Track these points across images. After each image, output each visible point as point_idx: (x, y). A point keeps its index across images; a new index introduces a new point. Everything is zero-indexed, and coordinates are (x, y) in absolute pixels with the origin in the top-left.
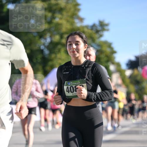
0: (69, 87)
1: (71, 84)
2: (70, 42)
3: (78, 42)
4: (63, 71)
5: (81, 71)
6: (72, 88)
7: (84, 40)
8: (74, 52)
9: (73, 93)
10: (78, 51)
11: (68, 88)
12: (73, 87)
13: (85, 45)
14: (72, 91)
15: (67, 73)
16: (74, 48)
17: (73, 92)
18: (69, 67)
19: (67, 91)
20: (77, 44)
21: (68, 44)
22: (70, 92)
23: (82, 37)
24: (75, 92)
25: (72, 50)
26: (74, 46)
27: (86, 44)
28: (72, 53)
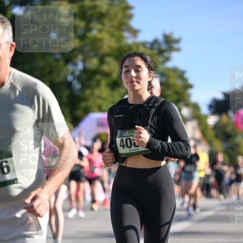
0: (124, 139)
1: (127, 135)
2: (126, 67)
3: (139, 67)
4: (115, 113)
5: (142, 113)
6: (128, 140)
7: (149, 65)
8: (132, 82)
9: (131, 149)
10: (139, 81)
11: (122, 140)
12: (130, 139)
13: (149, 72)
14: (129, 146)
15: (121, 116)
16: (133, 77)
17: (131, 147)
18: (125, 106)
19: (121, 146)
20: (137, 69)
22: (126, 147)
23: (145, 61)
24: (133, 147)
26: (133, 74)
27: (152, 72)
28: (129, 84)
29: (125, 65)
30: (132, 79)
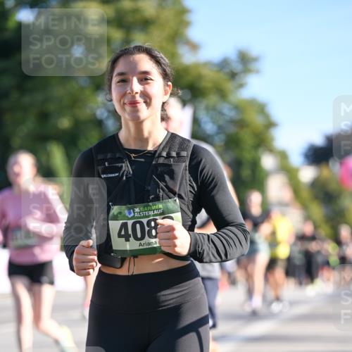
0: (130, 223)
1: (136, 215)
2: (121, 74)
3: (146, 73)
4: (100, 168)
6: (138, 226)
8: (134, 104)
10: (148, 101)
11: (124, 226)
12: (141, 224)
14: (140, 236)
15: (113, 175)
16: (137, 93)
17: (142, 238)
19: (120, 236)
20: (144, 78)
21: (115, 79)
24: (147, 239)
25: (129, 96)
26: (137, 87)
28: (128, 108)
29: (117, 71)
30: (134, 97)
